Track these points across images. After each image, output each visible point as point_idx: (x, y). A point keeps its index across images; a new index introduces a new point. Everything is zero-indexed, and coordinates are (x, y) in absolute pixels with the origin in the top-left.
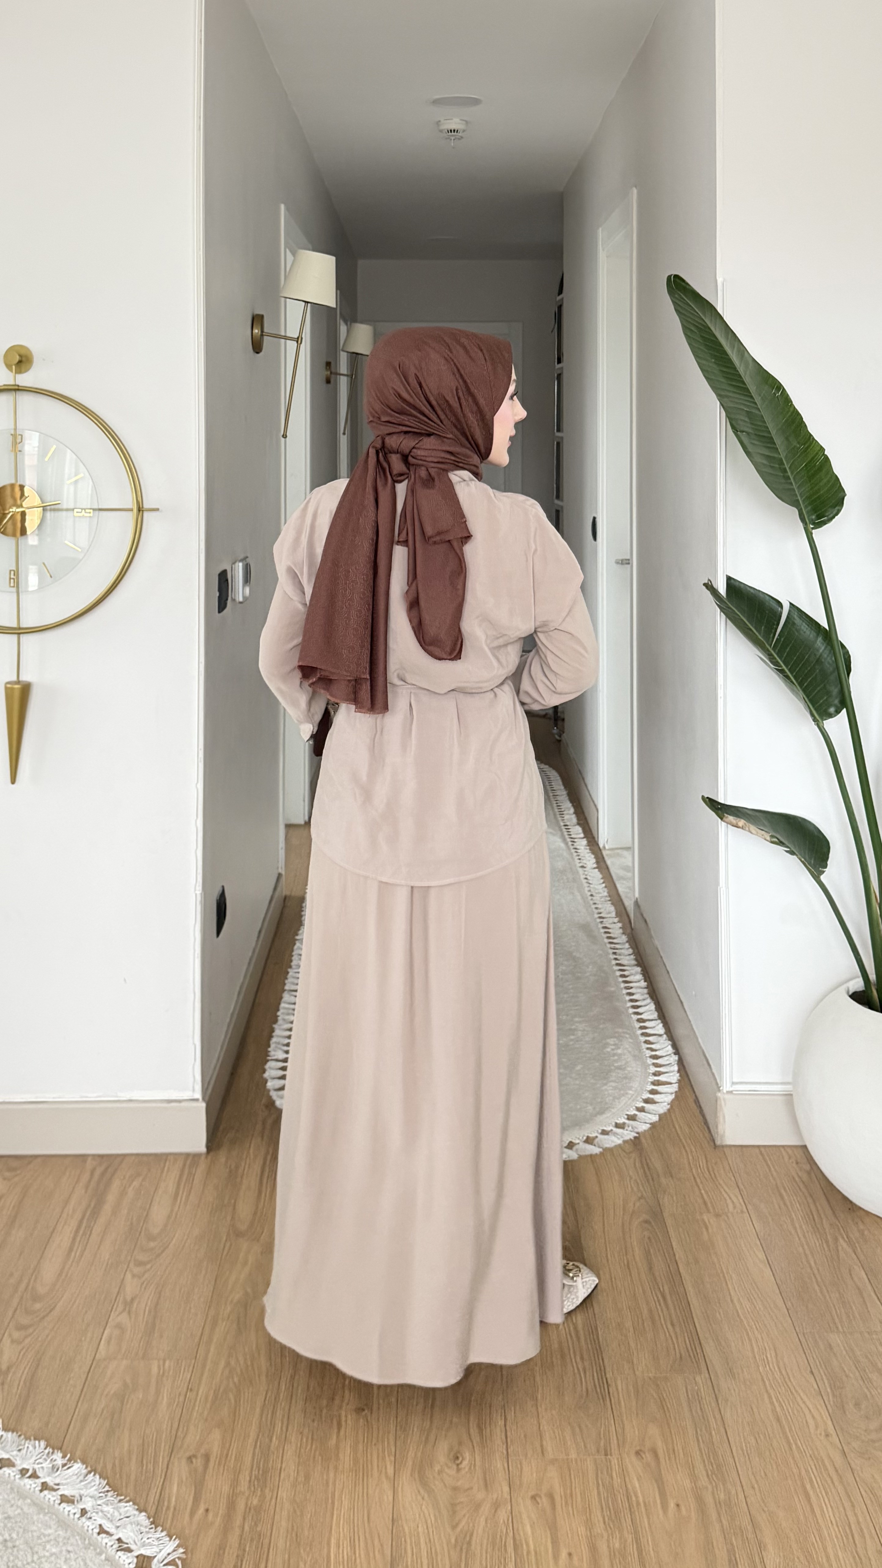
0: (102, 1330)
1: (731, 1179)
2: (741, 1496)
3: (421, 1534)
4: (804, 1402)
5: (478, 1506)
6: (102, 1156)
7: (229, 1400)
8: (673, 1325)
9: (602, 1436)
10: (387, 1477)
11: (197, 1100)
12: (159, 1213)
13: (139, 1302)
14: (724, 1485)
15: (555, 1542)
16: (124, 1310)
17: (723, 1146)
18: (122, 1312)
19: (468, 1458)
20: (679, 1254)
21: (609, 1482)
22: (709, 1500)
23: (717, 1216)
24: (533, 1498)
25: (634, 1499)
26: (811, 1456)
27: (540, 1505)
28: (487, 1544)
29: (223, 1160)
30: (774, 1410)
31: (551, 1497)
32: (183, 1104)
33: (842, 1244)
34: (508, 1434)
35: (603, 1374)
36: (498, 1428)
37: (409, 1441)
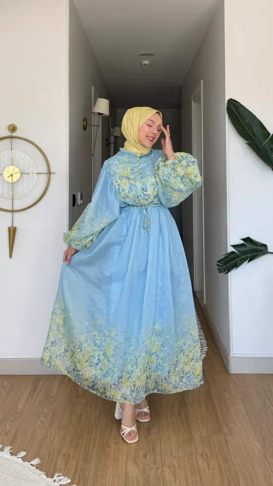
0: (37, 422)
1: (233, 383)
3: (134, 476)
4: (253, 442)
5: (152, 469)
6: (36, 375)
7: (76, 440)
8: (213, 422)
9: (190, 450)
10: (124, 461)
12: (54, 391)
13: (48, 415)
14: (227, 464)
15: (175, 478)
17: (231, 374)
18: (43, 417)
19: (149, 456)
20: (216, 403)
22: (223, 467)
23: (228, 393)
24: (169, 467)
25: (200, 467)
26: (255, 457)
27: (171, 469)
28: (154, 478)
30: (244, 444)
31: (174, 466)
33: (267, 400)
34: (161, 450)
35: (191, 435)
36: (158, 449)
37: (131, 452)
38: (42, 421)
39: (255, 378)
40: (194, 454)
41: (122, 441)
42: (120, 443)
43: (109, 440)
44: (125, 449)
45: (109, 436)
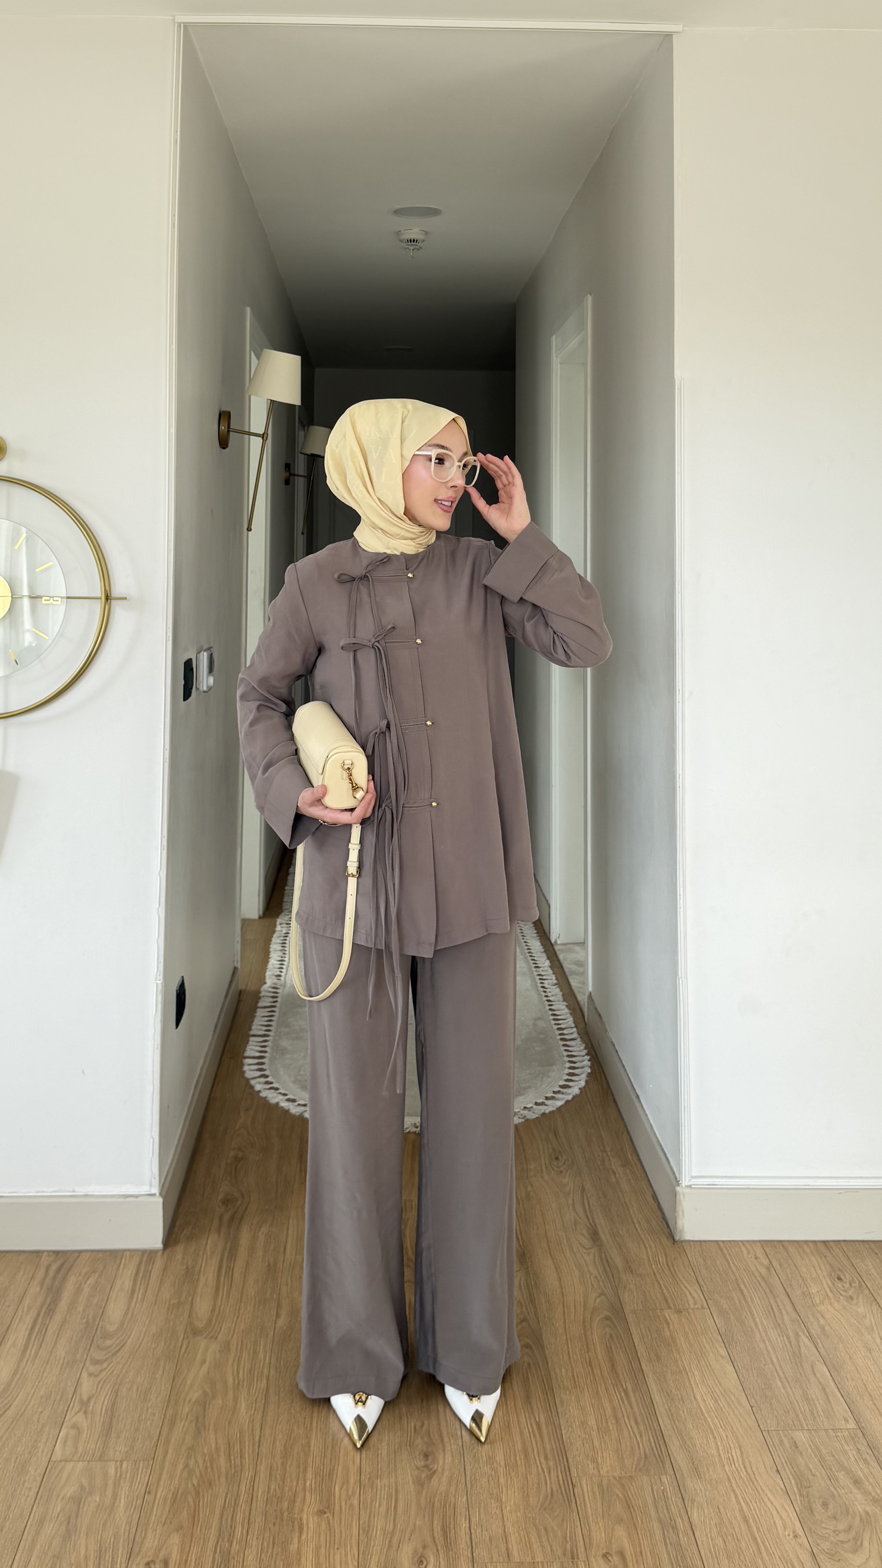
0: (58, 1431)
1: (690, 1274)
4: (772, 1503)
6: (57, 1253)
7: (189, 1503)
8: (637, 1423)
9: (568, 1539)
11: (154, 1195)
12: (116, 1310)
13: (95, 1403)
16: (81, 1409)
17: (682, 1241)
18: (79, 1412)
19: (432, 1560)
20: (641, 1350)
23: (679, 1312)
26: (780, 1559)
29: (179, 1256)
30: (741, 1510)
32: (140, 1199)
33: (804, 1339)
34: (473, 1536)
35: (568, 1474)
36: (463, 1532)
37: (372, 1545)
38: (75, 1427)
39: (759, 1252)
40: (581, 1549)
41: (343, 1504)
42: (335, 1512)
43: (299, 1500)
44: (354, 1533)
45: (300, 1482)
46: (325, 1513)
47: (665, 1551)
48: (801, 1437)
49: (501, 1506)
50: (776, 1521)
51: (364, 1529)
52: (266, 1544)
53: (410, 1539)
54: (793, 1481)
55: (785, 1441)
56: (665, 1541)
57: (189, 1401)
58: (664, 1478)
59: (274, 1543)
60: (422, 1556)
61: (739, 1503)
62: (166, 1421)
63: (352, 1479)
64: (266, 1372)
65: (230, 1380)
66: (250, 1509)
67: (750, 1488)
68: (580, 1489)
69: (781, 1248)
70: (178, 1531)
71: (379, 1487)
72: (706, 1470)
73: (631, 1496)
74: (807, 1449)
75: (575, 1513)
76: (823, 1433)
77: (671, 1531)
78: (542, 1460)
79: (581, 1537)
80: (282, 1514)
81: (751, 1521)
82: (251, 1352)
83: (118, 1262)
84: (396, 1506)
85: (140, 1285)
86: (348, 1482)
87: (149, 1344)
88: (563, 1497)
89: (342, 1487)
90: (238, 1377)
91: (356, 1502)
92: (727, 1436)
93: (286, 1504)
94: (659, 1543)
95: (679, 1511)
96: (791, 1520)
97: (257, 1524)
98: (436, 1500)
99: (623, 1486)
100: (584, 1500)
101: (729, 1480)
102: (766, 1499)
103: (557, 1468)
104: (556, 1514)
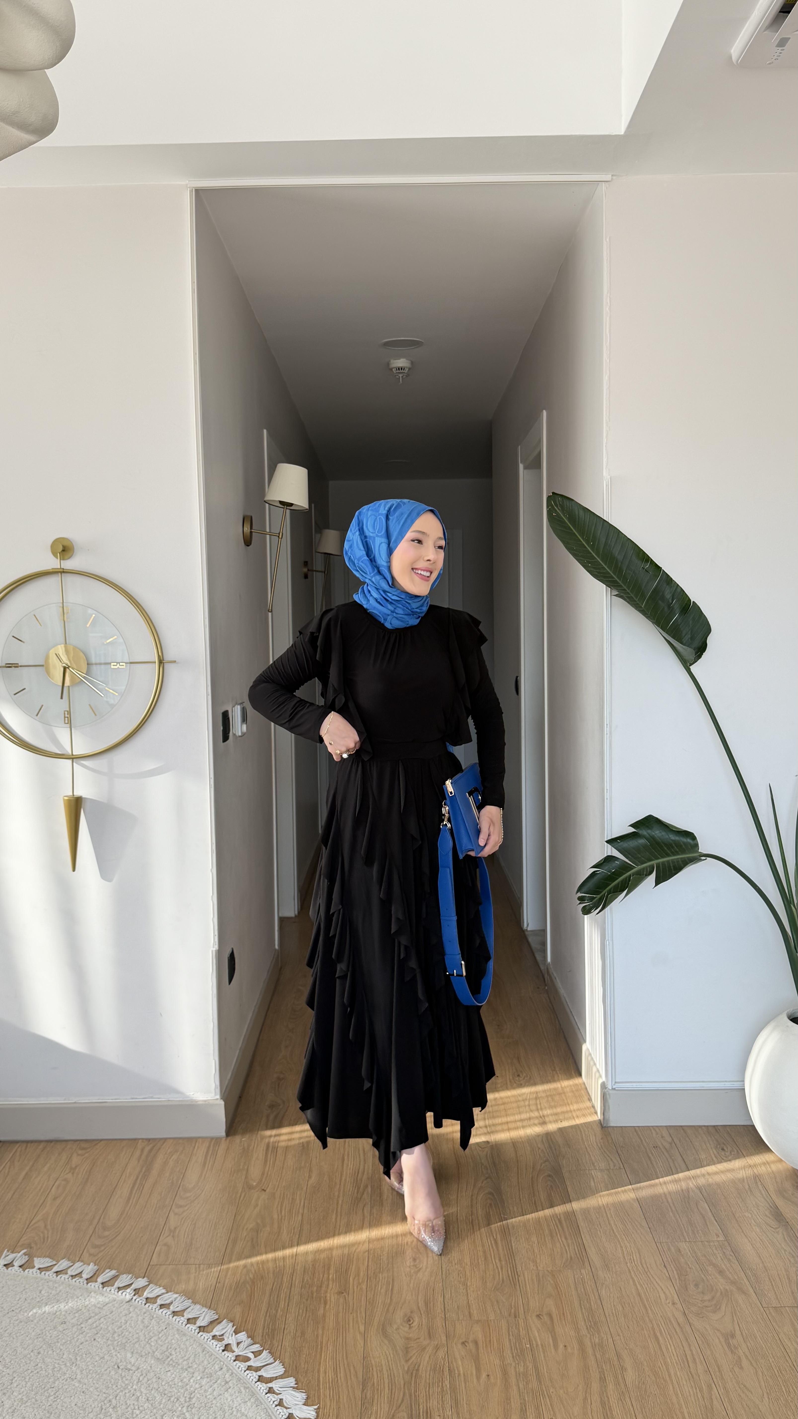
0: (153, 1248)
1: (612, 1147)
2: (610, 1340)
3: (384, 1365)
4: (658, 1284)
5: (425, 1348)
6: (149, 1139)
9: (513, 1307)
10: (360, 1333)
11: (217, 1100)
12: (193, 1174)
13: (179, 1230)
14: (598, 1334)
15: (478, 1369)
16: (170, 1234)
17: (608, 1127)
19: (417, 1320)
21: (517, 1333)
22: (588, 1343)
24: (463, 1343)
25: (534, 1342)
26: (661, 1316)
27: (468, 1348)
28: (430, 1370)
29: (237, 1141)
31: (476, 1343)
32: (208, 1102)
34: (446, 1306)
35: (515, 1269)
36: (439, 1303)
37: (375, 1311)
39: (665, 1135)
40: (522, 1312)
41: (355, 1288)
42: (350, 1292)
43: (324, 1286)
44: (363, 1305)
45: (325, 1276)
46: (343, 1293)
47: (580, 1313)
48: (683, 1246)
49: (467, 1288)
50: (660, 1295)
51: (369, 1302)
52: (301, 1311)
53: (401, 1308)
54: (675, 1272)
55: (672, 1249)
56: (581, 1308)
57: (247, 1229)
58: (583, 1271)
59: (306, 1310)
60: (410, 1317)
61: (635, 1285)
62: (230, 1241)
63: (362, 1273)
64: (301, 1211)
65: (275, 1216)
66: (290, 1292)
67: (644, 1276)
68: (522, 1278)
69: (682, 1131)
70: (240, 1304)
71: (381, 1278)
72: (613, 1266)
73: (559, 1282)
74: (687, 1253)
75: (519, 1292)
76: (700, 1243)
77: (586, 1301)
78: (497, 1261)
79: (522, 1305)
80: (313, 1294)
81: (643, 1294)
82: (291, 1199)
83: (193, 1145)
84: (392, 1289)
85: (210, 1157)
86: (359, 1275)
87: (217, 1195)
88: (511, 1283)
89: (354, 1278)
90: (281, 1214)
91: (364, 1287)
92: (630, 1246)
93: (315, 1288)
94: (576, 1308)
95: (593, 1290)
96: (671, 1294)
97: (295, 1300)
98: (421, 1285)
99: (553, 1276)
100: (526, 1285)
101: (630, 1272)
102: (655, 1283)
103: (507, 1266)
104: (505, 1292)
